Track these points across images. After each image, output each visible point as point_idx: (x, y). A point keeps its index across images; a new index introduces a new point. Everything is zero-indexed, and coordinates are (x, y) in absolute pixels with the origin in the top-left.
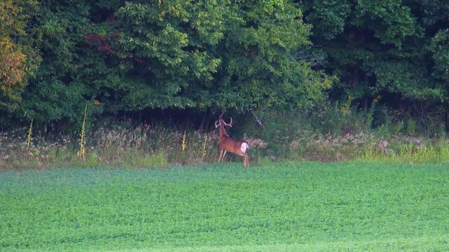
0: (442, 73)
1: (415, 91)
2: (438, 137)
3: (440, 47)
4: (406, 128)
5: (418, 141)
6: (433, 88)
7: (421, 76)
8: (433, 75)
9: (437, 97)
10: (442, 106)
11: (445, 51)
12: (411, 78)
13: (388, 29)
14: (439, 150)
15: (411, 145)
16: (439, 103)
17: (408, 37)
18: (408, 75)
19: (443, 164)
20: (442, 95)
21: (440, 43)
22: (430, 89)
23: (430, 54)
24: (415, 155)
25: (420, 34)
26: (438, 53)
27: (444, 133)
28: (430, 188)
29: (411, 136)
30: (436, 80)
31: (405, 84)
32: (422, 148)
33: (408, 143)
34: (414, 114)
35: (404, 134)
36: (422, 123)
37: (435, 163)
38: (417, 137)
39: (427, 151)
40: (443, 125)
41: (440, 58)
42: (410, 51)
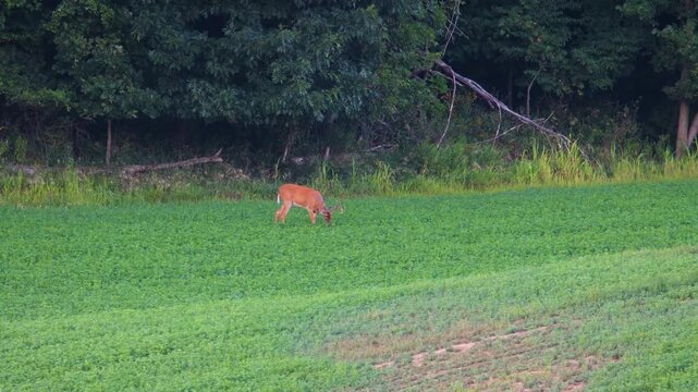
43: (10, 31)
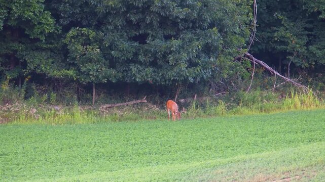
0: (74, 59)
1: (55, 72)
2: (73, 105)
3: (73, 40)
4: (49, 99)
5: (58, 109)
6: (68, 70)
7: (60, 61)
8: (68, 60)
9: (72, 76)
10: (75, 83)
11: (76, 43)
12: (53, 63)
13: (35, 27)
14: (73, 115)
15: (53, 112)
16: (72, 80)
17: (49, 33)
18: (51, 60)
19: (76, 125)
20: (75, 75)
21: (73, 37)
22: (67, 71)
23: (66, 45)
24: (56, 118)
25: (58, 31)
26: (72, 44)
27: (77, 102)
28: (67, 142)
29: (53, 105)
30: (70, 64)
31: (48, 67)
32: (61, 113)
33: (51, 110)
34: (55, 89)
35: (48, 103)
36: (61, 95)
37: (71, 124)
38: (57, 105)
39: (64, 115)
40: (75, 97)
41: (73, 48)
42: (51, 43)
43: (48, 43)
